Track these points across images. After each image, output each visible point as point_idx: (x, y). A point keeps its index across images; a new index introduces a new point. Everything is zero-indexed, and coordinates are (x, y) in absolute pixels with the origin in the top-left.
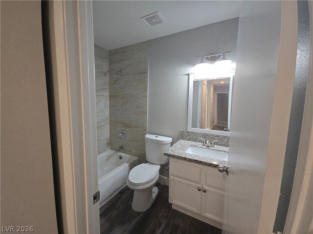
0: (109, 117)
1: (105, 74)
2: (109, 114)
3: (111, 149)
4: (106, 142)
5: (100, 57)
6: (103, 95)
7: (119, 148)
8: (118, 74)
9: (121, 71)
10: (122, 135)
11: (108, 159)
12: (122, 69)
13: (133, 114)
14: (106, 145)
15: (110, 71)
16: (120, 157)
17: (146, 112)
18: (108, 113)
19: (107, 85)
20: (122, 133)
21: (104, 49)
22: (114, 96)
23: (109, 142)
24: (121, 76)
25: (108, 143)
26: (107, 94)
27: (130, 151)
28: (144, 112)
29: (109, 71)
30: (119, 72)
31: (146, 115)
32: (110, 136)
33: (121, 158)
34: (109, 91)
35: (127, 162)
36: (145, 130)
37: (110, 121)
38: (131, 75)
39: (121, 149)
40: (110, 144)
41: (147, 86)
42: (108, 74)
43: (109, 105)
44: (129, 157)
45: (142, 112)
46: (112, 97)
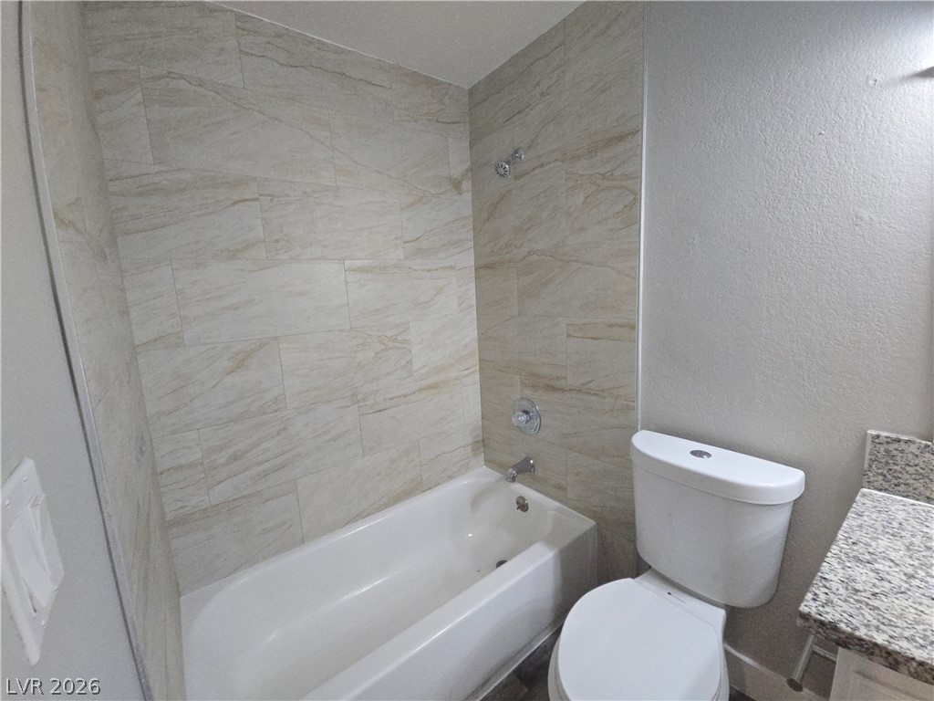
0: (476, 345)
1: (457, 185)
2: (475, 335)
3: (489, 462)
4: (470, 440)
5: (437, 121)
6: (452, 268)
7: (515, 467)
8: (502, 172)
9: (513, 158)
10: (523, 418)
11: (477, 499)
12: (516, 152)
13: (568, 336)
14: (469, 449)
15: (473, 171)
16: (521, 501)
17: (633, 327)
18: (472, 333)
19: (464, 226)
20: (526, 412)
21: (450, 85)
22: (491, 268)
23: (481, 438)
24: (517, 178)
25: (477, 442)
26: (468, 260)
27: (559, 487)
28: (622, 326)
29: (470, 170)
30: (508, 163)
31: (635, 341)
32: (483, 418)
33: (523, 506)
34: (472, 251)
35: (549, 541)
36: (629, 408)
37: (481, 360)
38: (559, 163)
39: (524, 470)
40: (484, 444)
41: (637, 200)
42: (466, 185)
43: (474, 301)
44: (558, 510)
45: (611, 326)
46: (485, 269)
